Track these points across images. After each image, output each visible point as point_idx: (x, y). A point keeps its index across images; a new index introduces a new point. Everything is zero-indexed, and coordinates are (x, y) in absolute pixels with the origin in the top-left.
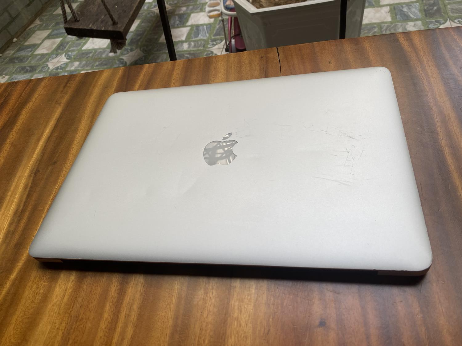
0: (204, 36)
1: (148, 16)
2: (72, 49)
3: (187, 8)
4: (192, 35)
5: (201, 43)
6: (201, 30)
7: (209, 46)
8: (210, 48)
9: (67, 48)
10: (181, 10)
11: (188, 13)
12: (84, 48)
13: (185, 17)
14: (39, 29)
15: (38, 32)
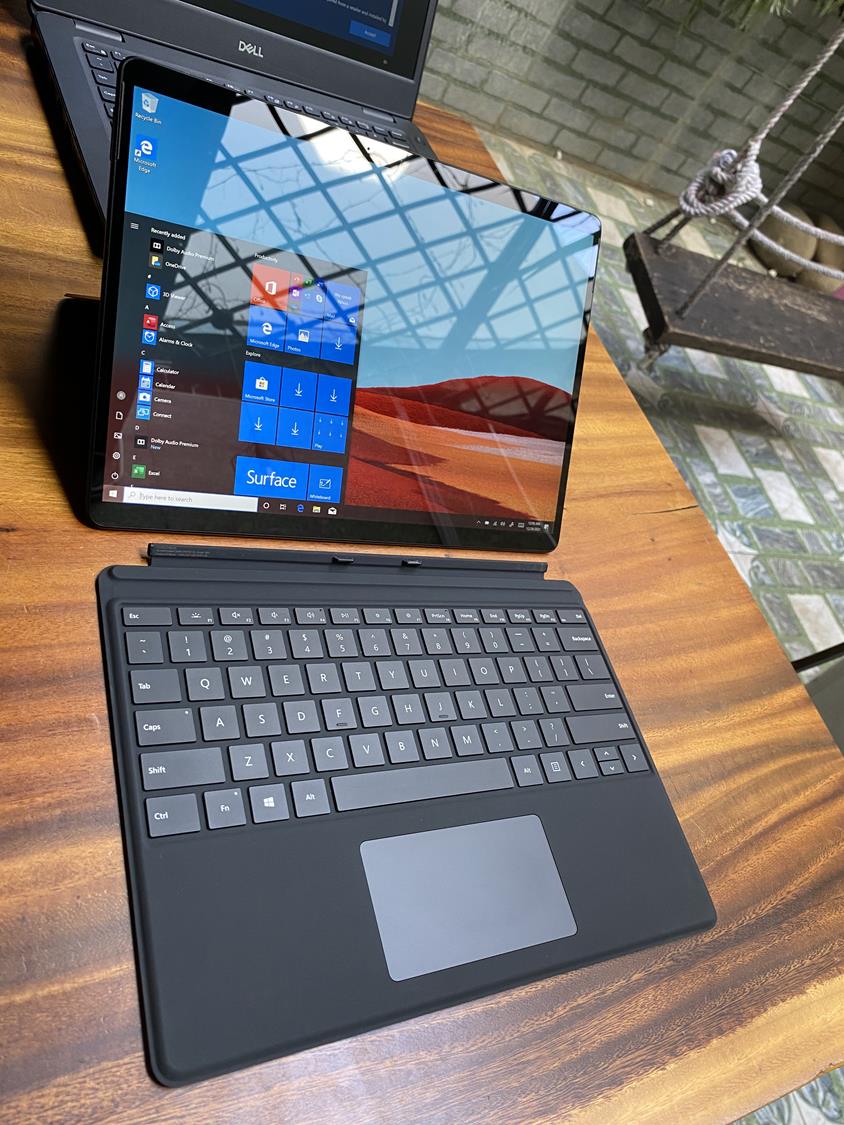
0: (744, 509)
1: (744, 392)
2: (613, 271)
3: (793, 462)
4: (737, 486)
5: (728, 507)
6: (755, 501)
7: (727, 523)
8: (723, 525)
9: (612, 262)
10: (783, 450)
11: (782, 466)
12: (623, 292)
13: (772, 462)
14: (628, 204)
15: (622, 204)
